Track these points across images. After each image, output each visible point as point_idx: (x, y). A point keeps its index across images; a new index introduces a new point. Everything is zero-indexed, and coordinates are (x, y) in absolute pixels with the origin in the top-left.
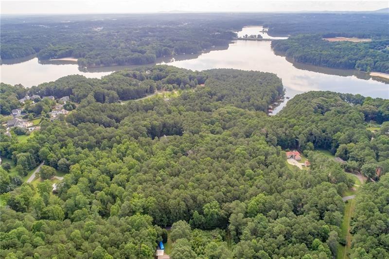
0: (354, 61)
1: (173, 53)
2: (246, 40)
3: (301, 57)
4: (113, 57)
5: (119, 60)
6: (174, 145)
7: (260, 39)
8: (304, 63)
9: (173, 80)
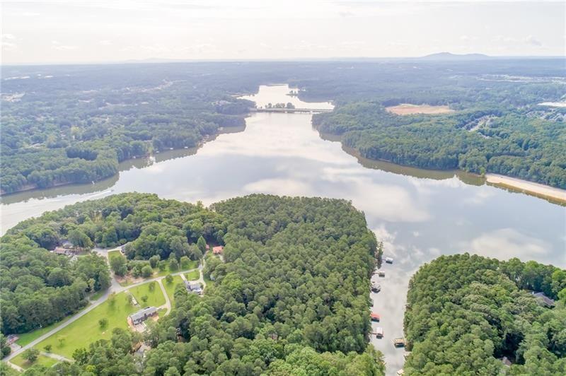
0: (455, 156)
1: (151, 149)
2: (270, 112)
3: (370, 149)
4: (26, 174)
5: (38, 179)
7: (290, 109)
8: (376, 159)
9: (152, 246)
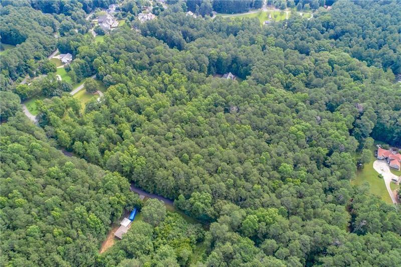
6: (220, 94)
